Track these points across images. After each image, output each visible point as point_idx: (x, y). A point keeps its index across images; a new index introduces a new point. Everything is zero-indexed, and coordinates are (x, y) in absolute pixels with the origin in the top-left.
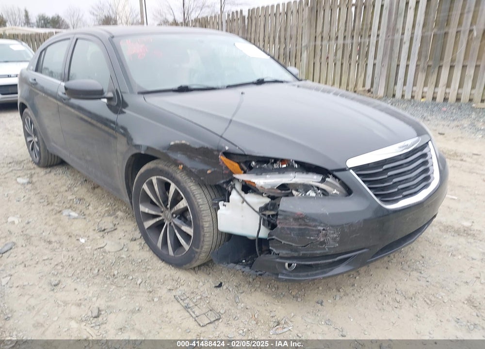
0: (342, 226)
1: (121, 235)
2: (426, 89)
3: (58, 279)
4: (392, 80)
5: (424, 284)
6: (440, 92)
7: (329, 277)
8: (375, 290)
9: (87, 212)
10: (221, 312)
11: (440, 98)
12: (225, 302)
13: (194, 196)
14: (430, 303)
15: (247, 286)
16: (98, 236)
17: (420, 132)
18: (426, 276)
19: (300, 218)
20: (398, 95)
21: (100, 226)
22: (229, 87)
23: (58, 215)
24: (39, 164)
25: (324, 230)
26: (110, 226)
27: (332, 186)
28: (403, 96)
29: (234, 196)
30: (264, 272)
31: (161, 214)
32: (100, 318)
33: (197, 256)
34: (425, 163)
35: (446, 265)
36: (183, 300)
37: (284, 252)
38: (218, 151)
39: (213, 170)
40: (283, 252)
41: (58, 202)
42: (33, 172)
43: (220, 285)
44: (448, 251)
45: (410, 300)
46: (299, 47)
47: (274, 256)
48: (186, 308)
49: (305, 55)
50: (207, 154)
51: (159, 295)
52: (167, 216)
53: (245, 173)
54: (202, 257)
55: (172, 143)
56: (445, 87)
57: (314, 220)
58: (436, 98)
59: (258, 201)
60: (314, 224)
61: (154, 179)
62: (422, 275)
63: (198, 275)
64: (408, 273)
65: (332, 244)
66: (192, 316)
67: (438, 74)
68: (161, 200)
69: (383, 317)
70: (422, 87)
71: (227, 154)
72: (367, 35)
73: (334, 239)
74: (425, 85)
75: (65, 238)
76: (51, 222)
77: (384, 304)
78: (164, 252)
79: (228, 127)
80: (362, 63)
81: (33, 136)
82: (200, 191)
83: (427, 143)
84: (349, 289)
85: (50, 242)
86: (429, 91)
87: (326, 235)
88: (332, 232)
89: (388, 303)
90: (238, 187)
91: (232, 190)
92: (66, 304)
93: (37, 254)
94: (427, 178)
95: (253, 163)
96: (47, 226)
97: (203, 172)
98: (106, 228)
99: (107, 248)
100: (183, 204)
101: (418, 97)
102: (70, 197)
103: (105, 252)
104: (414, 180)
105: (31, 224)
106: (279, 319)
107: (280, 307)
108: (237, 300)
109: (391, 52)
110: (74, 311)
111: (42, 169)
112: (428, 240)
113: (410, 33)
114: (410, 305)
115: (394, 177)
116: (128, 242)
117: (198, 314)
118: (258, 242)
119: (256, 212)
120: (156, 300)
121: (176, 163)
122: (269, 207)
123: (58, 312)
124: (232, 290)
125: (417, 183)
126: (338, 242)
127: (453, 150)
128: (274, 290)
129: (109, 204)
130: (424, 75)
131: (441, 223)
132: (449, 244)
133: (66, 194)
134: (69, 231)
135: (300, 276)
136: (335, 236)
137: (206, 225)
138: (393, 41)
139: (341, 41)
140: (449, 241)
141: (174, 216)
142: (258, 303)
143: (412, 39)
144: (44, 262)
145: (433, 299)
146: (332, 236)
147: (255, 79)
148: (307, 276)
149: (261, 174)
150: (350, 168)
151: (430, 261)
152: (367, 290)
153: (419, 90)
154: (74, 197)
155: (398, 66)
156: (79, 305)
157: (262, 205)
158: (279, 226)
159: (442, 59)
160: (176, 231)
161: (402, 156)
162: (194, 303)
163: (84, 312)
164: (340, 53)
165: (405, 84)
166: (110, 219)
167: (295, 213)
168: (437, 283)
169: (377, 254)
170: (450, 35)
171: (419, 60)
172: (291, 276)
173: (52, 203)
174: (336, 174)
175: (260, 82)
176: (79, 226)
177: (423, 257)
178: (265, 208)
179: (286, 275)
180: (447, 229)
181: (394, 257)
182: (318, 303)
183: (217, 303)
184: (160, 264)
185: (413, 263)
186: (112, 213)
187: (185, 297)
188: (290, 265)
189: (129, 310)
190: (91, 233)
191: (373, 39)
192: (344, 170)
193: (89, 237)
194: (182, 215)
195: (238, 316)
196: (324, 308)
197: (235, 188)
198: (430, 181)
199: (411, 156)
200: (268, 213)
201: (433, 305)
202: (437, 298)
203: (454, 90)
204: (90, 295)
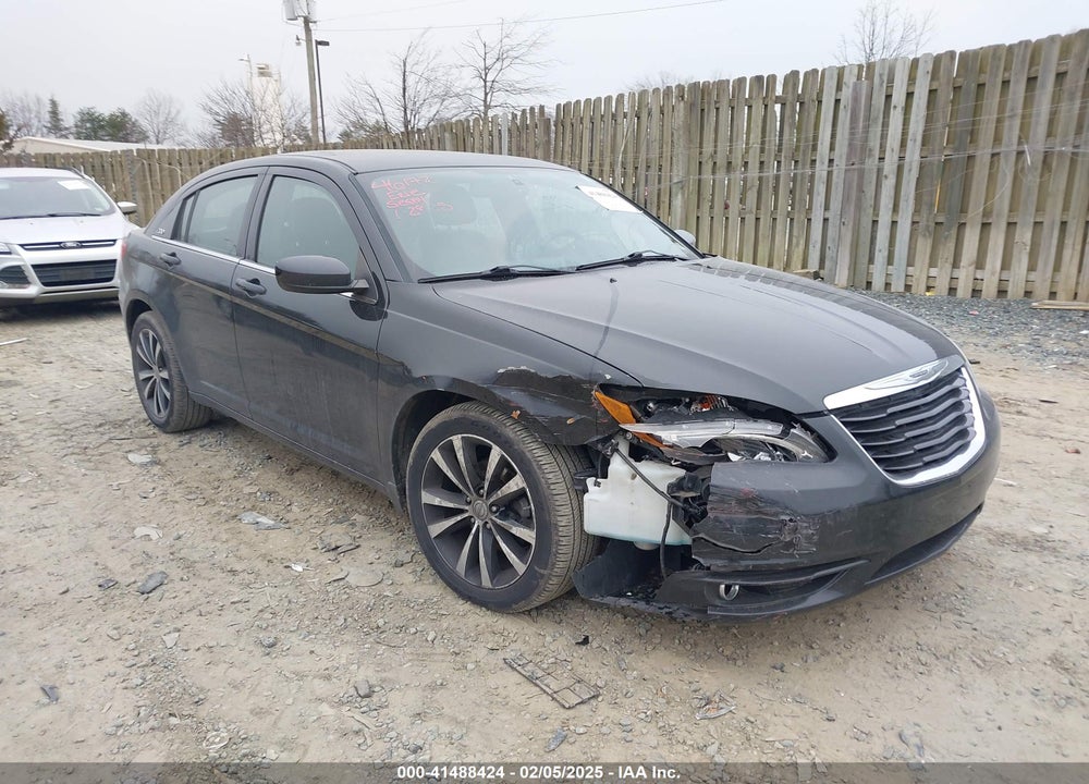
0: (822, 516)
1: (372, 556)
2: (934, 272)
3: (273, 636)
4: (862, 254)
5: (969, 634)
6: (964, 276)
7: (799, 611)
8: (879, 645)
9: (290, 516)
10: (599, 684)
11: (963, 291)
12: (600, 668)
13: (540, 467)
14: (983, 665)
15: (637, 641)
16: (325, 558)
17: (943, 350)
18: (970, 621)
19: (748, 501)
20: (878, 283)
21: (327, 541)
22: (581, 269)
23: (232, 524)
24: (164, 427)
25: (791, 520)
26: (345, 541)
27: (800, 444)
28: (888, 285)
29: (617, 465)
30: (676, 608)
31: (467, 508)
32: (375, 698)
33: (542, 582)
34: (958, 405)
35: (1007, 602)
36: (523, 666)
37: (720, 563)
38: (591, 382)
39: (578, 417)
40: (717, 564)
41: (226, 499)
42: (155, 441)
43: (586, 641)
44: (1009, 577)
45: (946, 661)
46: (665, 185)
47: (701, 573)
48: (531, 679)
49: (678, 202)
50: (569, 389)
51: (474, 660)
52: (480, 511)
53: (638, 421)
54: (552, 586)
55: (501, 371)
56: (973, 266)
57: (774, 503)
58: (956, 289)
59: (663, 474)
60: (774, 510)
61: (457, 440)
62: (963, 619)
63: (538, 625)
64: (937, 615)
65: (806, 548)
66: (545, 692)
67: (957, 239)
68: (468, 479)
69: (899, 689)
70: (927, 265)
71: (607, 388)
72: (809, 161)
73: (809, 538)
74: (932, 264)
75: (260, 565)
76: (224, 537)
77: (899, 667)
78: (471, 581)
79: (604, 338)
80: (800, 217)
81: (155, 368)
82: (549, 459)
83: (959, 370)
84: (830, 645)
85: (233, 572)
86: (941, 275)
87: (795, 530)
88: (805, 525)
89: (906, 666)
90: (624, 448)
91: (611, 456)
92: (301, 676)
93: (215, 592)
94: (963, 434)
95: (651, 405)
96: (218, 544)
97: (561, 421)
98: (338, 544)
99: (351, 580)
100: (516, 484)
101: (919, 288)
102: (247, 490)
103: (349, 587)
104: (941, 435)
105: (183, 539)
106: (708, 694)
107: (706, 675)
108: (624, 666)
109: (859, 194)
110: (321, 687)
111: (171, 437)
112: (967, 559)
113: (896, 158)
114: (947, 669)
115: (905, 428)
116: (389, 569)
117: (556, 690)
118: (665, 553)
119: (661, 493)
120: (470, 666)
121: (505, 408)
122: (685, 483)
123: (290, 691)
124: (610, 650)
125: (947, 441)
126: (815, 544)
127: (999, 394)
128: (689, 647)
129: (330, 500)
130: (929, 242)
131: (988, 528)
132: (1010, 566)
133: (236, 483)
134: (263, 551)
135: (746, 611)
136: (811, 532)
137: (563, 521)
138: (861, 173)
139: (754, 173)
140: (1008, 560)
141: (494, 509)
142: (665, 669)
143: (900, 169)
144: (234, 606)
145: (987, 657)
146: (805, 532)
147: (625, 255)
148: (760, 609)
149: (672, 423)
150: (831, 411)
151: (977, 595)
152: (864, 644)
153: (919, 273)
154: (255, 489)
155: (875, 222)
156: (328, 678)
157: (673, 480)
158: (711, 515)
159: (963, 210)
160: (498, 538)
161: (917, 391)
162: (543, 670)
163: (341, 688)
164: (752, 197)
165: (890, 261)
166: (340, 529)
167: (740, 491)
168: (992, 631)
169: (881, 571)
170: (978, 160)
171: (917, 211)
172: (730, 611)
173: (214, 501)
174: (808, 421)
175: (635, 260)
176: (280, 542)
177: (962, 588)
178: (677, 486)
179: (722, 608)
180: (1002, 539)
181: (908, 589)
182: (774, 667)
183: (587, 670)
184: (463, 607)
185: (944, 598)
186: (342, 518)
187: (525, 661)
188: (728, 588)
189: (423, 684)
190: (312, 555)
191: (821, 170)
192: (819, 414)
193: (308, 561)
194: (510, 507)
195: (632, 690)
196: (789, 675)
197: (617, 450)
198: (968, 439)
199: (935, 391)
200: (683, 495)
201: (988, 668)
202: (996, 656)
203: (993, 274)
204: (343, 661)
